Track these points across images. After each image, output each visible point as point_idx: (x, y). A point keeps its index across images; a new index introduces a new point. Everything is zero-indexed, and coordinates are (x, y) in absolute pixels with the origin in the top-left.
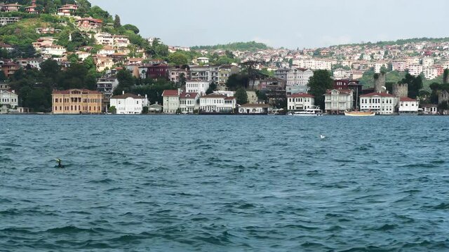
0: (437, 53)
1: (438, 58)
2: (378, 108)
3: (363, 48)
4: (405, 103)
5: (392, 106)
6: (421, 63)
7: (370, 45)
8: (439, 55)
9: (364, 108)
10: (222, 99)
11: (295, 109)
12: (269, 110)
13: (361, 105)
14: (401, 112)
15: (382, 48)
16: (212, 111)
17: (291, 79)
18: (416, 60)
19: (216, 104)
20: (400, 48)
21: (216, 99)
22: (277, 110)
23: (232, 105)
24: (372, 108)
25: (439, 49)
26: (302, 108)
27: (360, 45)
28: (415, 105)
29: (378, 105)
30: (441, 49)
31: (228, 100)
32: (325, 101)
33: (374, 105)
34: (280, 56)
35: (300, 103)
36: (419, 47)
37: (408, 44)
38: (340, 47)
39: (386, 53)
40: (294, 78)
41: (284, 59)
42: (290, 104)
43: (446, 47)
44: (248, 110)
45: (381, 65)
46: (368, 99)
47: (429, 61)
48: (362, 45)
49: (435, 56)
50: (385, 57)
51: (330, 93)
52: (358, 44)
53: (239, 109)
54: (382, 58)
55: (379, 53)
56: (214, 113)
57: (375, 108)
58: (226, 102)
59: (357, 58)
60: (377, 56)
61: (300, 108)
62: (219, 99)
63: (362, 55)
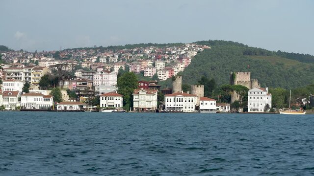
0: (166, 57)
1: (168, 61)
2: (181, 106)
3: (96, 52)
4: (205, 102)
5: (193, 105)
6: (154, 65)
7: (102, 49)
8: (168, 58)
9: (169, 106)
10: (41, 97)
11: (107, 106)
12: (84, 107)
13: (166, 103)
14: (202, 110)
15: (114, 52)
16: (32, 108)
17: (97, 80)
18: (150, 63)
19: (36, 102)
20: (131, 52)
21: (36, 97)
22: (92, 107)
23: (50, 103)
24: (176, 106)
25: (168, 54)
26: (113, 106)
27: (93, 49)
28: (213, 104)
29: (181, 103)
30: (170, 54)
31: (46, 98)
32: (134, 100)
33: (178, 103)
34: (27, 57)
35: (112, 101)
36: (148, 52)
37: (137, 48)
38: (75, 50)
39: (120, 56)
40: (100, 78)
41: (31, 61)
42: (103, 102)
43: (174, 52)
44: (65, 108)
45: (120, 67)
46: (172, 98)
47: (160, 64)
48: (95, 49)
49: (165, 59)
50: (119, 60)
51: (139, 93)
52: (91, 48)
53: (57, 107)
54: (117, 60)
55: (114, 56)
56: (35, 110)
57: (178, 106)
58: (44, 100)
59: (94, 60)
60: (111, 59)
61: (111, 106)
62: (38, 97)
63: (99, 58)
